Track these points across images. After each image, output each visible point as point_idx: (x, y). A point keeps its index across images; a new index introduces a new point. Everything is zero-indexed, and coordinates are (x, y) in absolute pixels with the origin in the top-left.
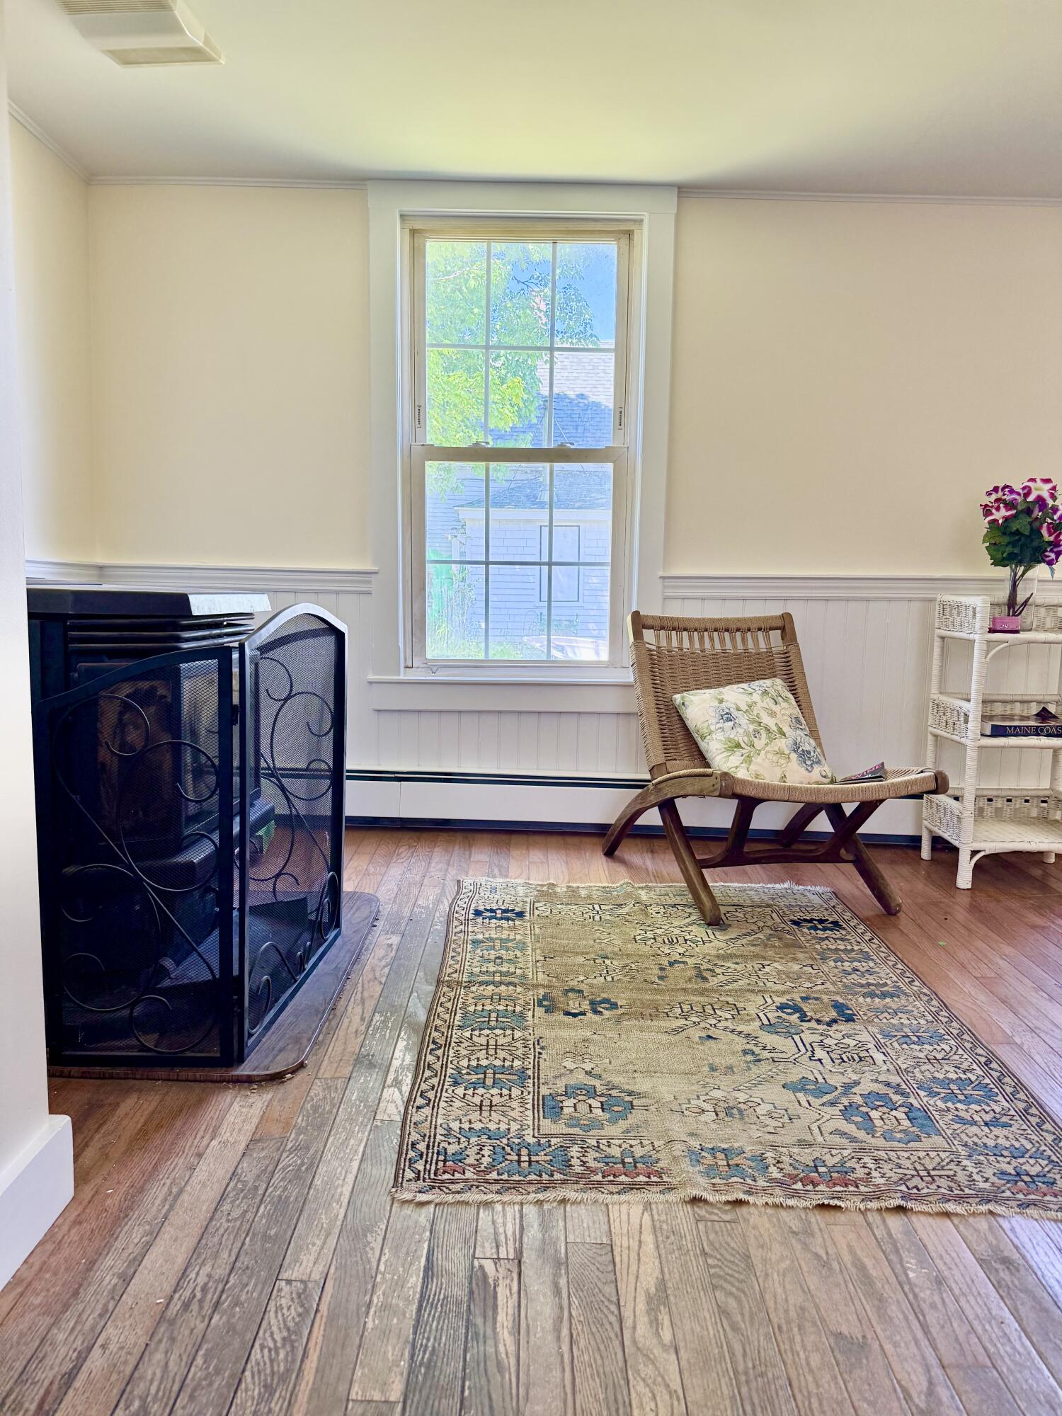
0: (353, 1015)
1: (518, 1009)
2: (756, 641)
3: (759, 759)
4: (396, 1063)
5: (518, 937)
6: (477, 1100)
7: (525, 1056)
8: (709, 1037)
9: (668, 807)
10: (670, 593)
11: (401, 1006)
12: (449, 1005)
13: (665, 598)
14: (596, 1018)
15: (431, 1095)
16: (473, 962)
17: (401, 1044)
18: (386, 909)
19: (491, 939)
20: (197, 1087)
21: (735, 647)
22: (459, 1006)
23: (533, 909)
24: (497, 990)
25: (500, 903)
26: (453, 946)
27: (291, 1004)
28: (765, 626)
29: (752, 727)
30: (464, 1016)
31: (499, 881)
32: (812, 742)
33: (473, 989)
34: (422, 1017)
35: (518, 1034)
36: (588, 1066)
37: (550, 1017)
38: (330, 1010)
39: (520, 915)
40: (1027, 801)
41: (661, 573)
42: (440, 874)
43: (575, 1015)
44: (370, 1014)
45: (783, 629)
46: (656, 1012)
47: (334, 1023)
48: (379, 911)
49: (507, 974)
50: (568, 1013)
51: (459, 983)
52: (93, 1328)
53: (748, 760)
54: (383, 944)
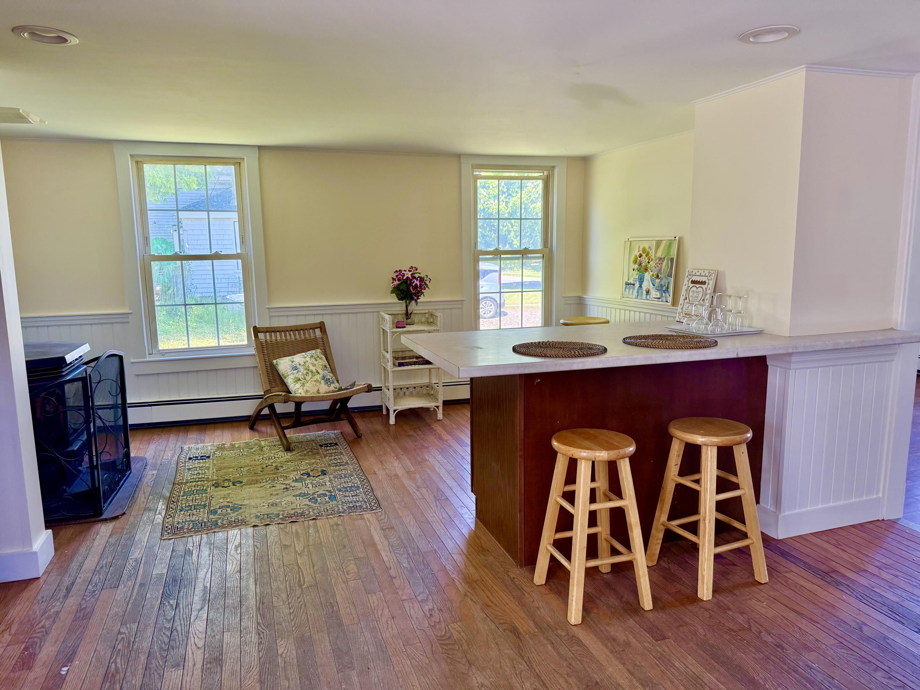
0: (141, 498)
1: (204, 488)
2: (309, 334)
3: (308, 385)
4: (159, 509)
5: (207, 465)
6: (188, 514)
7: (206, 501)
8: (273, 486)
9: (272, 407)
10: (272, 314)
11: (159, 493)
12: (178, 490)
13: (270, 317)
14: (234, 487)
15: (172, 515)
16: (187, 476)
17: (160, 503)
18: (150, 462)
19: (195, 467)
20: (87, 525)
21: (300, 337)
22: (182, 490)
23: (214, 454)
24: (197, 483)
25: (200, 454)
26: (179, 471)
27: (116, 497)
28: (313, 327)
29: (305, 372)
30: (184, 493)
31: (200, 445)
32: (331, 375)
33: (188, 484)
34: (168, 495)
35: (204, 495)
36: (228, 501)
37: (217, 489)
38: (132, 497)
39: (208, 457)
40: (421, 387)
41: (267, 307)
42: (173, 446)
43: (226, 487)
44: (148, 496)
45: (320, 328)
46: (257, 482)
47: (134, 501)
48: (146, 463)
49: (202, 478)
50: (223, 487)
51: (182, 483)
52: (75, 575)
53: (303, 385)
54: (150, 474)
